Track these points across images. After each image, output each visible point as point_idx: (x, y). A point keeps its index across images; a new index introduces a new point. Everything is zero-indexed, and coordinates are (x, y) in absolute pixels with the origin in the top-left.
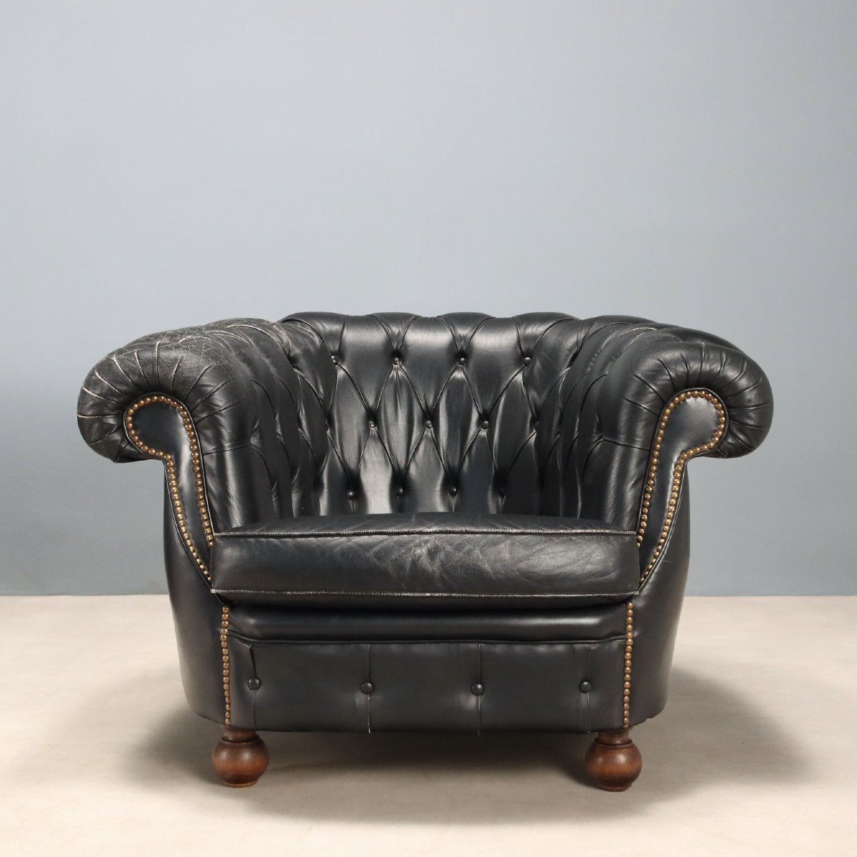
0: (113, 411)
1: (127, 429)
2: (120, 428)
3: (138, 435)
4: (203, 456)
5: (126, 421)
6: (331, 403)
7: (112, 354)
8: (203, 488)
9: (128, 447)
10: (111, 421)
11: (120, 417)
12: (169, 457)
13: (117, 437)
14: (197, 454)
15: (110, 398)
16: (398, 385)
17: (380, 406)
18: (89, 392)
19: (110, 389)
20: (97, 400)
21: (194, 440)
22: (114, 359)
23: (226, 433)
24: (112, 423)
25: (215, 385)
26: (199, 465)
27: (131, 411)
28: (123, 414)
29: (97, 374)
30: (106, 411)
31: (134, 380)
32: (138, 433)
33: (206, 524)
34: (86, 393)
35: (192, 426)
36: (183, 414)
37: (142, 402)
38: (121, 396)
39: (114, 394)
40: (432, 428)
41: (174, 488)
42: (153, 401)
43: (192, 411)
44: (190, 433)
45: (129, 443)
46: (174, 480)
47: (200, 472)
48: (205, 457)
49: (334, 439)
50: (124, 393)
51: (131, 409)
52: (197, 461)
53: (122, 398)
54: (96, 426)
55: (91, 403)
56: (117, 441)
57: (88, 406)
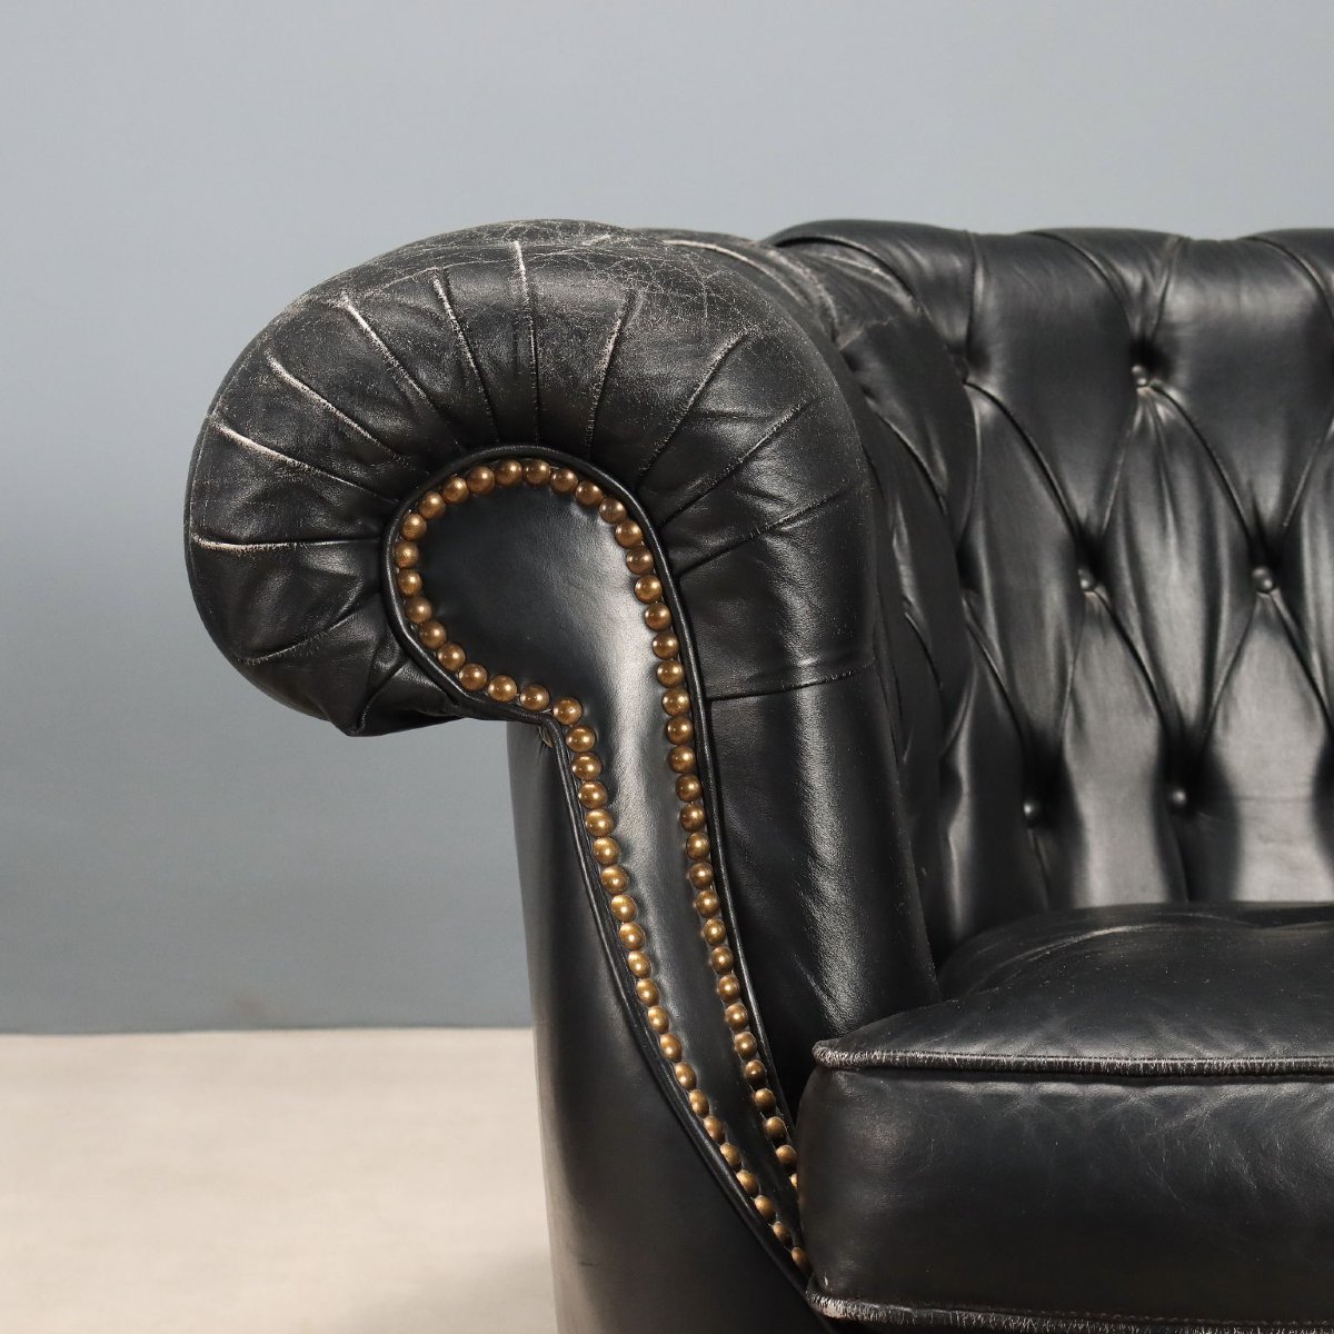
0: (348, 519)
1: (401, 595)
2: (376, 591)
3: (442, 622)
4: (708, 703)
5: (394, 564)
6: (967, 509)
7: (332, 287)
8: (711, 836)
9: (404, 672)
10: (334, 562)
11: (372, 545)
12: (573, 711)
13: (361, 630)
14: (682, 699)
15: (337, 465)
16: (1162, 447)
17: (1112, 520)
18: (247, 441)
19: (337, 428)
20: (281, 474)
21: (671, 643)
22: (346, 302)
23: (801, 606)
24: (342, 570)
25: (761, 413)
26: (693, 742)
27: (416, 521)
28: (382, 535)
29: (277, 366)
30: (321, 520)
31: (438, 389)
32: (441, 612)
33: (728, 986)
34: (232, 443)
35: (664, 585)
36: (627, 534)
37: (460, 485)
38: (382, 458)
39: (352, 451)
40: (1276, 593)
41: (601, 842)
42: (505, 480)
43: (664, 524)
44: (654, 611)
45: (408, 654)
46: (599, 806)
47: (698, 770)
48: (715, 708)
49: (981, 628)
50: (394, 445)
51: (416, 511)
52: (685, 728)
53: (381, 469)
54: (276, 583)
55: (255, 487)
56: (363, 645)
57: (242, 497)
